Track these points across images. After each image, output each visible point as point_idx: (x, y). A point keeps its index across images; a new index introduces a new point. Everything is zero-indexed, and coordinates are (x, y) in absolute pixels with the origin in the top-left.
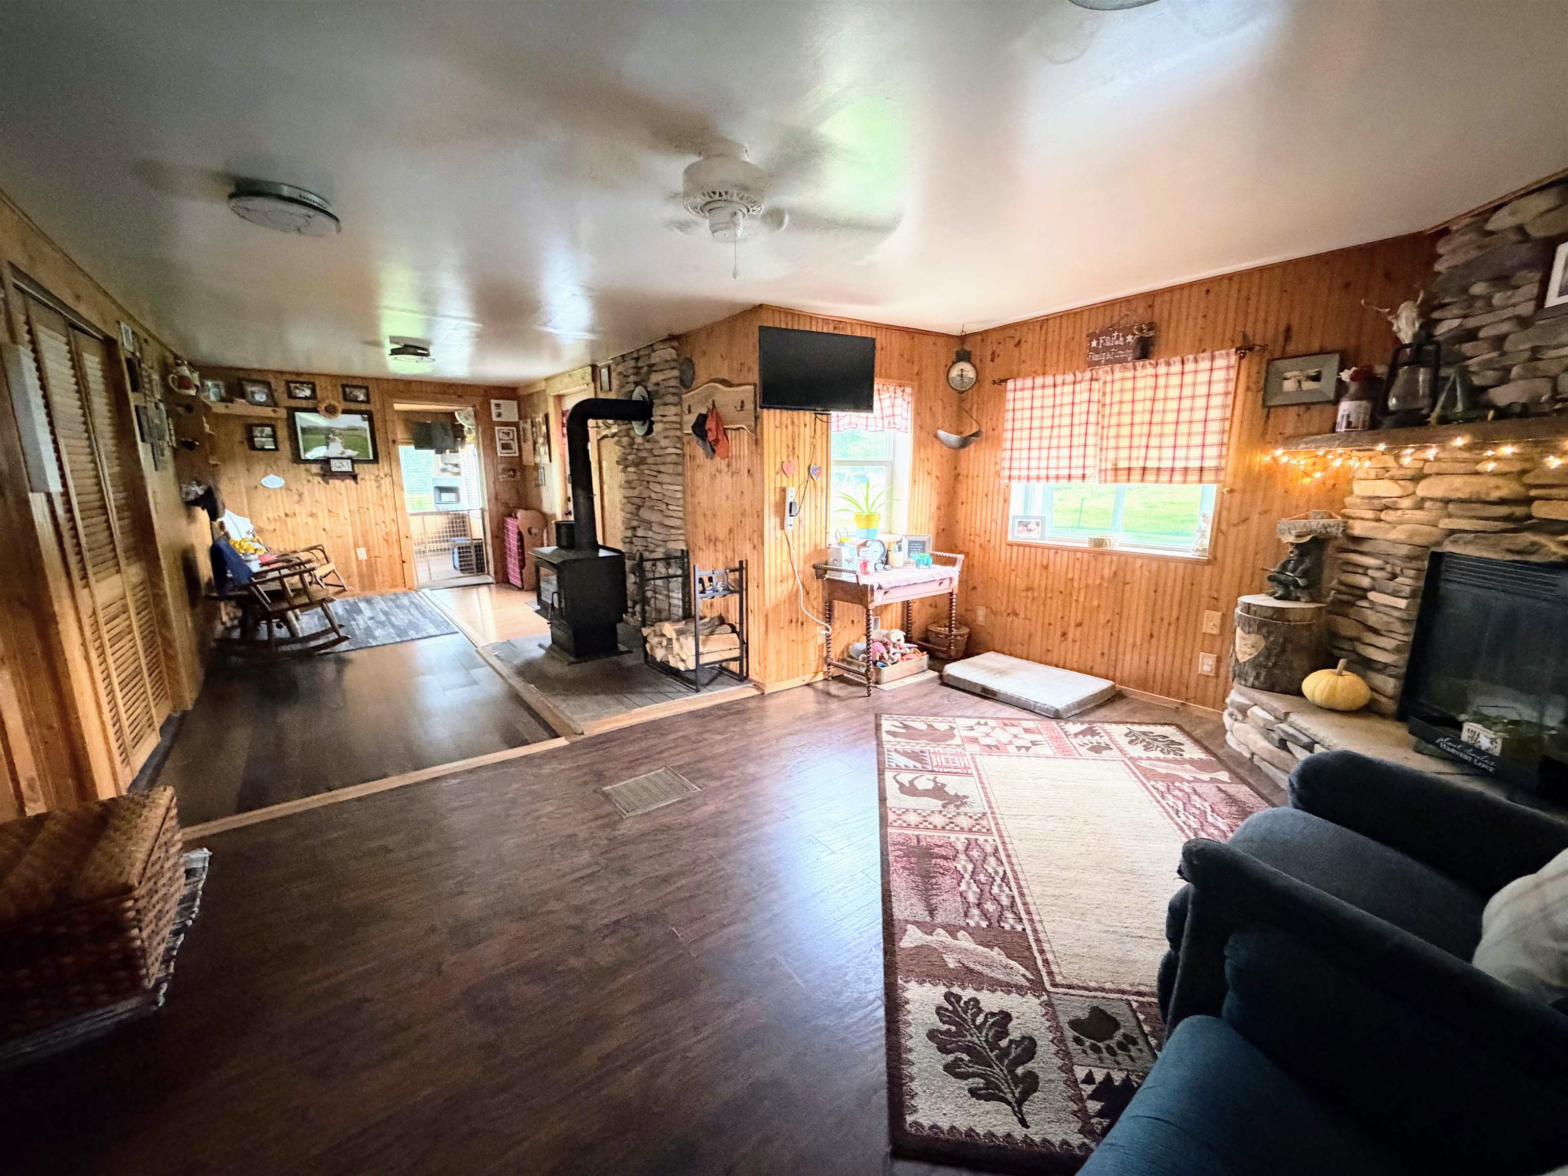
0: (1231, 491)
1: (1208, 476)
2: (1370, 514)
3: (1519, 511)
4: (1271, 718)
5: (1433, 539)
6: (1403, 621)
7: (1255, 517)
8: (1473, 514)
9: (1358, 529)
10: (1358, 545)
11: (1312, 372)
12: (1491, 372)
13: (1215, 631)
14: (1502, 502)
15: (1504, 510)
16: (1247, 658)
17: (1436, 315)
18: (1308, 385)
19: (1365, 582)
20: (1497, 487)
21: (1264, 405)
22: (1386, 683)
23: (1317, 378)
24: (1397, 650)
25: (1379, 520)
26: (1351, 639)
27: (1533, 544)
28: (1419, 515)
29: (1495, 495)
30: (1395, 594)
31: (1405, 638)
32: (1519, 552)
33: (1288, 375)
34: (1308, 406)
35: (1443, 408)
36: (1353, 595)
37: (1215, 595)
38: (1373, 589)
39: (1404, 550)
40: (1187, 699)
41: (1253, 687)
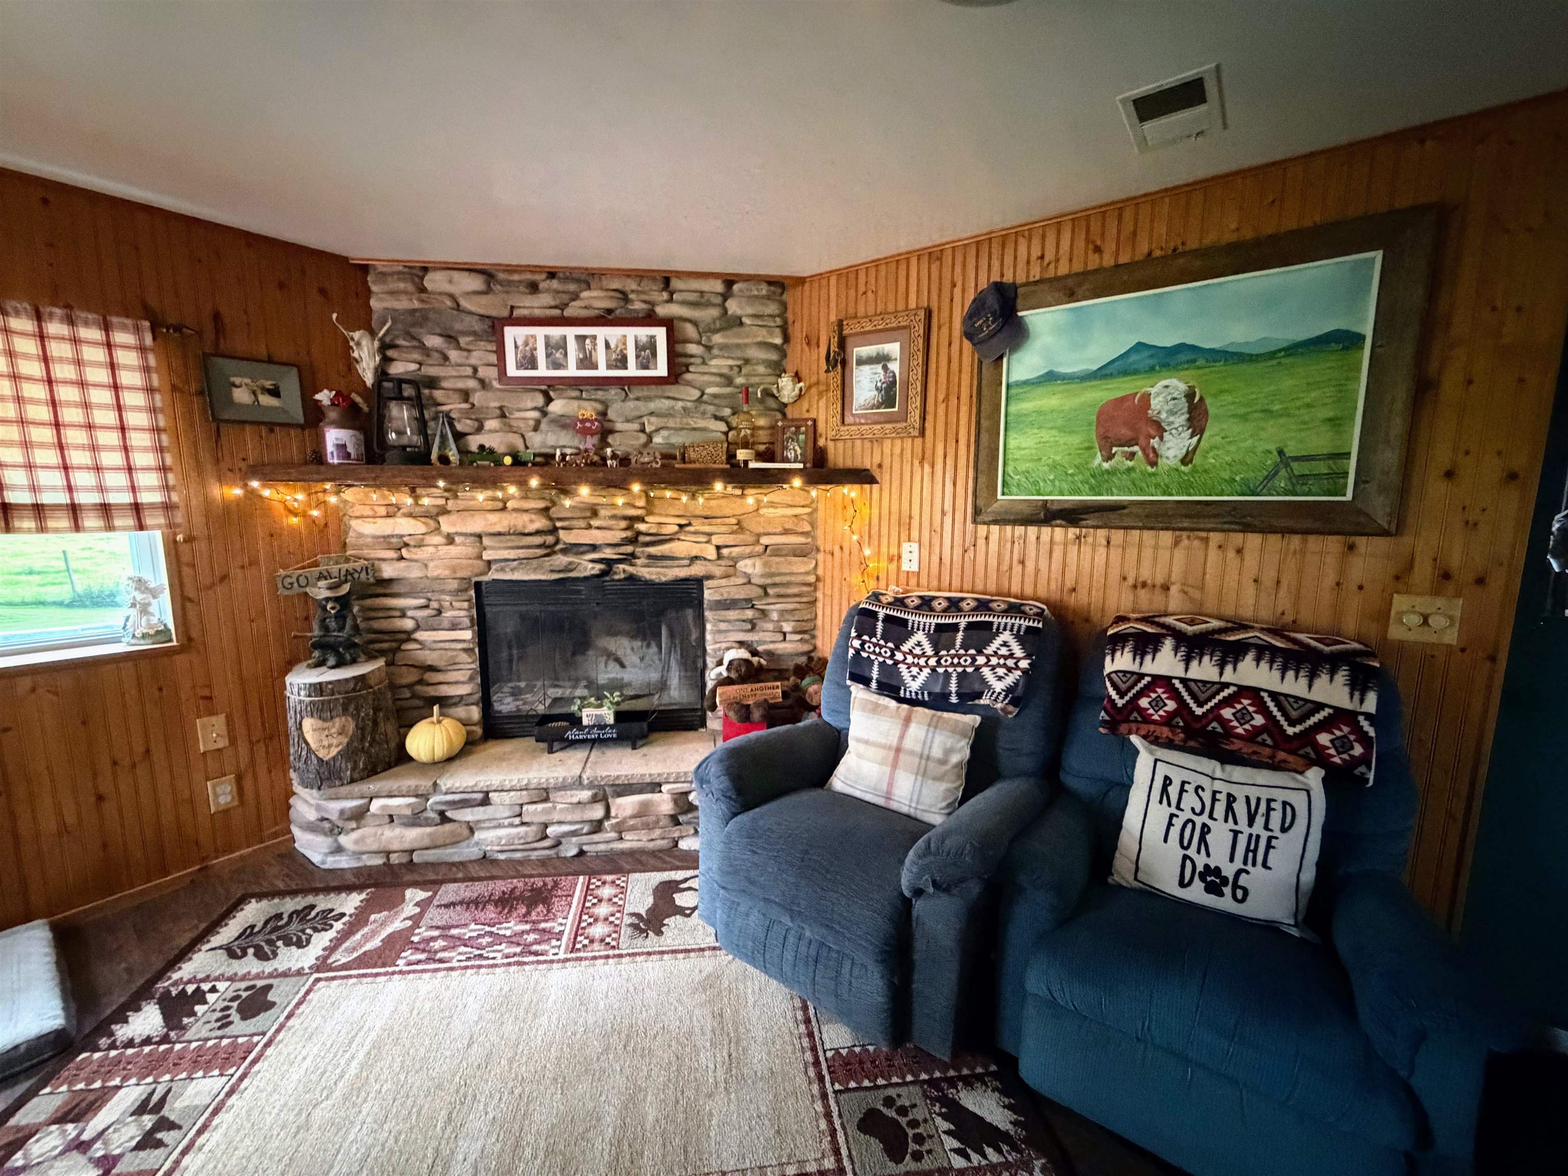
0: (189, 539)
1: (154, 519)
2: (392, 554)
3: (550, 539)
5: (477, 571)
6: (465, 650)
7: (236, 573)
8: (510, 544)
9: (388, 571)
10: (385, 588)
11: (268, 384)
12: (469, 422)
14: (538, 533)
15: (538, 540)
16: (334, 752)
18: (266, 400)
19: (409, 624)
20: (532, 521)
21: (215, 419)
22: (469, 712)
23: (275, 392)
24: (471, 679)
25: (402, 558)
26: (410, 686)
27: (570, 563)
28: (453, 550)
29: (532, 528)
30: (454, 627)
31: (473, 666)
32: (559, 571)
33: (237, 380)
34: (271, 426)
35: (440, 449)
36: (395, 641)
37: (206, 692)
38: (418, 628)
39: (454, 585)
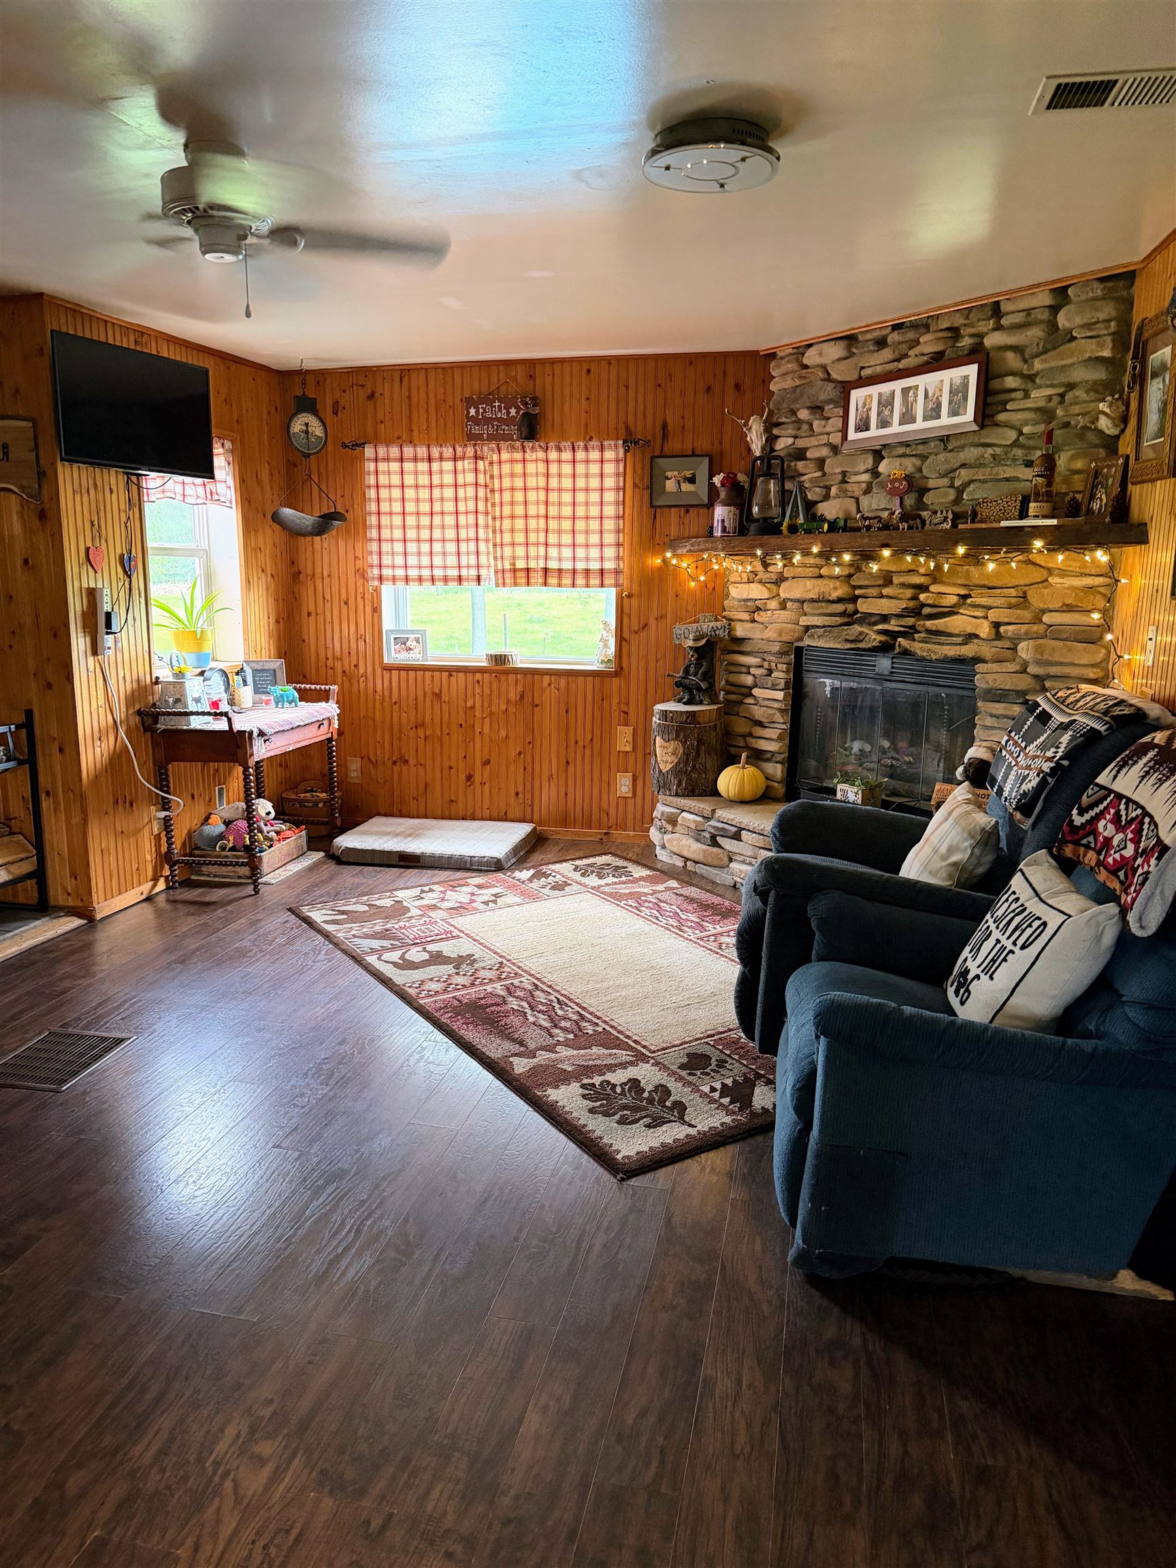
0: (629, 596)
1: (609, 580)
2: (746, 616)
3: (850, 607)
4: (700, 819)
5: (796, 635)
6: (780, 710)
7: (653, 622)
8: (821, 611)
9: (740, 631)
10: (739, 646)
11: (688, 474)
12: (817, 490)
13: (628, 748)
14: (839, 600)
15: (839, 608)
16: (669, 766)
17: (776, 431)
18: (686, 487)
19: (749, 680)
20: (835, 588)
21: (652, 506)
22: (775, 768)
23: (692, 480)
24: (780, 738)
25: (753, 621)
26: (744, 736)
27: (861, 633)
28: (784, 615)
29: (835, 595)
30: (774, 688)
31: (784, 727)
32: (852, 641)
33: (669, 474)
34: (687, 508)
35: (791, 518)
36: (742, 694)
37: (624, 708)
38: (756, 686)
39: (776, 648)
40: (609, 828)
41: (677, 795)
